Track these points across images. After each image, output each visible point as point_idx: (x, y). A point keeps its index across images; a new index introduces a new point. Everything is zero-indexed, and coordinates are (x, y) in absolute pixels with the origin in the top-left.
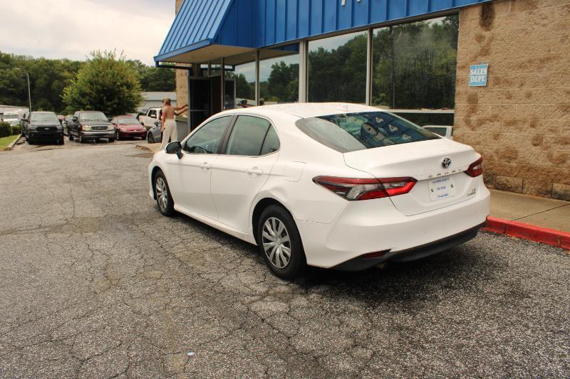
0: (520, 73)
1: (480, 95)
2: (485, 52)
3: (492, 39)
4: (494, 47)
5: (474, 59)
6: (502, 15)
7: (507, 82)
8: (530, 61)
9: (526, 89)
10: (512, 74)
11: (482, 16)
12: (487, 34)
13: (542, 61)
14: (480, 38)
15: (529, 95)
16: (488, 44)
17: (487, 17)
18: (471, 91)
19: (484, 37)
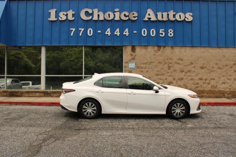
0: (145, 65)
1: (132, 71)
2: (134, 59)
3: (135, 56)
4: (136, 57)
5: (130, 60)
6: (138, 49)
7: (141, 68)
8: (147, 63)
9: (146, 70)
10: (142, 66)
11: (132, 49)
12: (134, 54)
13: (150, 63)
14: (132, 55)
15: (147, 71)
16: (134, 57)
17: (133, 49)
18: (130, 70)
19: (133, 55)
